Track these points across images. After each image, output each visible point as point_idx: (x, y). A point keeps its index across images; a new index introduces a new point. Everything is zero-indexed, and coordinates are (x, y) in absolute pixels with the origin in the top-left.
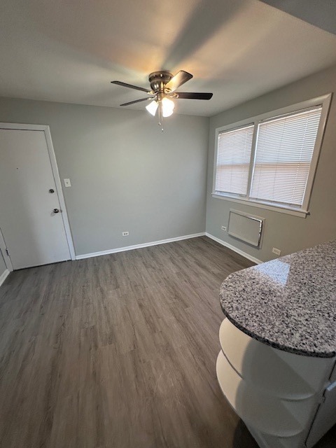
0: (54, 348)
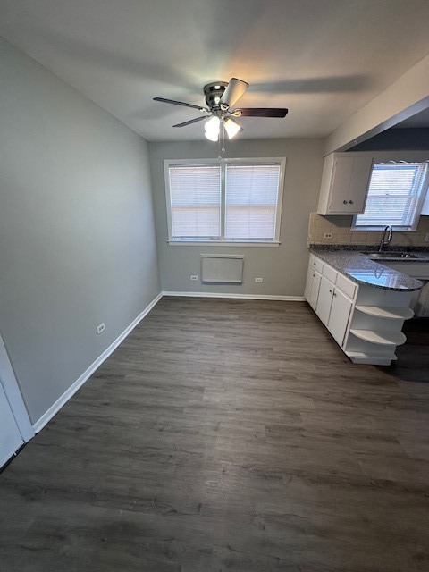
0: (291, 480)
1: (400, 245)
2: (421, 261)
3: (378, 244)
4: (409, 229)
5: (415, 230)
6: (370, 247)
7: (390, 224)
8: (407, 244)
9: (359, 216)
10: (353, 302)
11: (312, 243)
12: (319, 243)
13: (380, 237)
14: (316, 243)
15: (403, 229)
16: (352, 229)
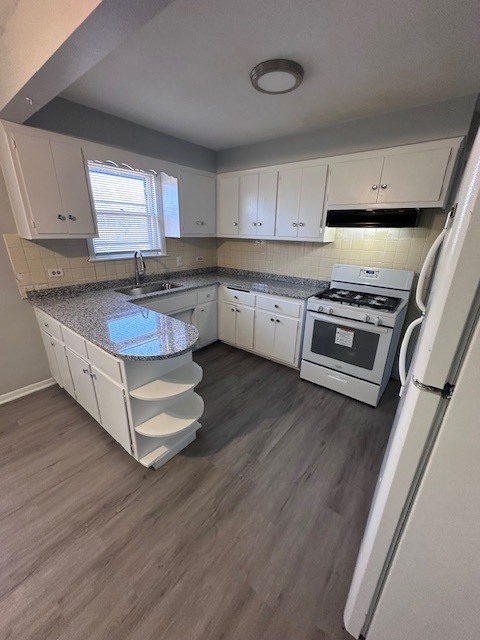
1: (157, 272)
2: (182, 291)
3: (133, 275)
4: (160, 254)
5: (165, 254)
6: (125, 280)
7: (138, 249)
8: (162, 271)
9: (95, 240)
10: (123, 386)
11: (30, 288)
12: (45, 287)
13: (132, 266)
14: (38, 288)
15: (153, 255)
16: (91, 259)
